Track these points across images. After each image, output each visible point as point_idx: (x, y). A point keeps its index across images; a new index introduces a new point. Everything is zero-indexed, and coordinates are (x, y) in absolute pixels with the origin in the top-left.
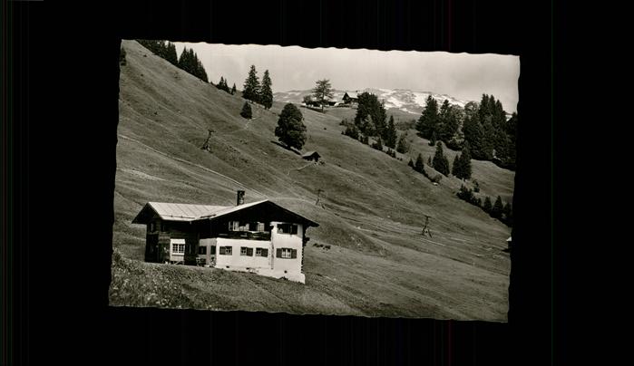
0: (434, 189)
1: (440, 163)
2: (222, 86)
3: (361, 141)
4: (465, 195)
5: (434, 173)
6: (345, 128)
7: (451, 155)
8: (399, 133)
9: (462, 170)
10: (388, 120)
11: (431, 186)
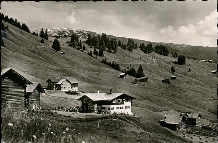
0: (95, 60)
1: (95, 53)
2: (34, 34)
3: (74, 48)
4: (104, 62)
5: (95, 56)
6: (69, 44)
7: (98, 50)
8: (83, 45)
9: (101, 54)
10: (79, 41)
11: (94, 60)
